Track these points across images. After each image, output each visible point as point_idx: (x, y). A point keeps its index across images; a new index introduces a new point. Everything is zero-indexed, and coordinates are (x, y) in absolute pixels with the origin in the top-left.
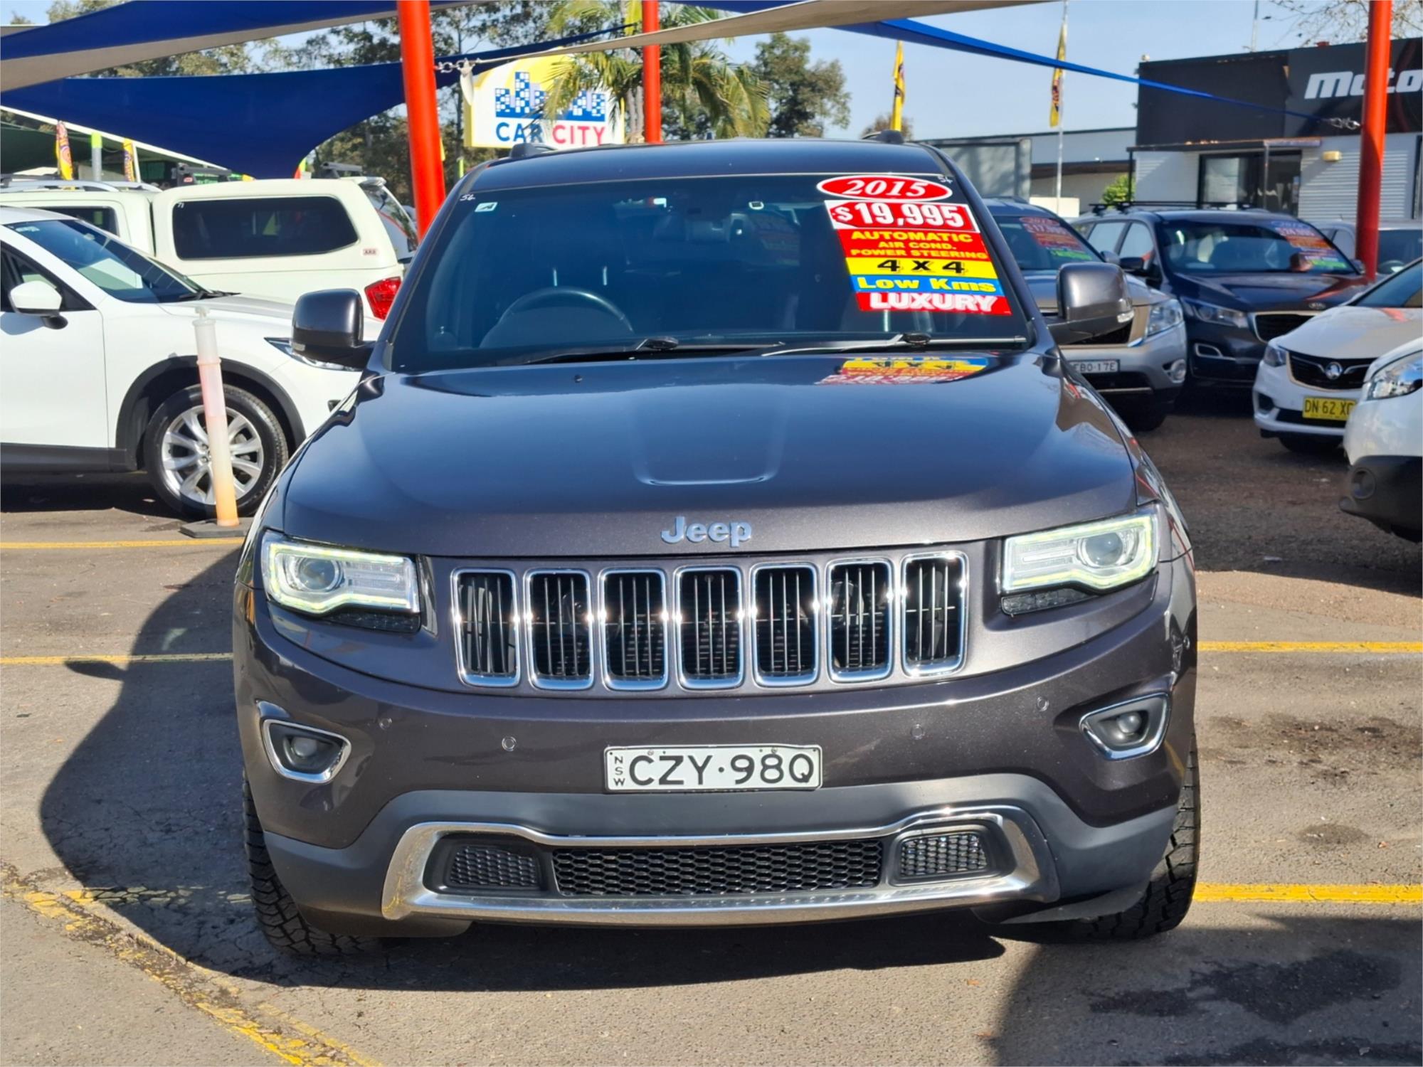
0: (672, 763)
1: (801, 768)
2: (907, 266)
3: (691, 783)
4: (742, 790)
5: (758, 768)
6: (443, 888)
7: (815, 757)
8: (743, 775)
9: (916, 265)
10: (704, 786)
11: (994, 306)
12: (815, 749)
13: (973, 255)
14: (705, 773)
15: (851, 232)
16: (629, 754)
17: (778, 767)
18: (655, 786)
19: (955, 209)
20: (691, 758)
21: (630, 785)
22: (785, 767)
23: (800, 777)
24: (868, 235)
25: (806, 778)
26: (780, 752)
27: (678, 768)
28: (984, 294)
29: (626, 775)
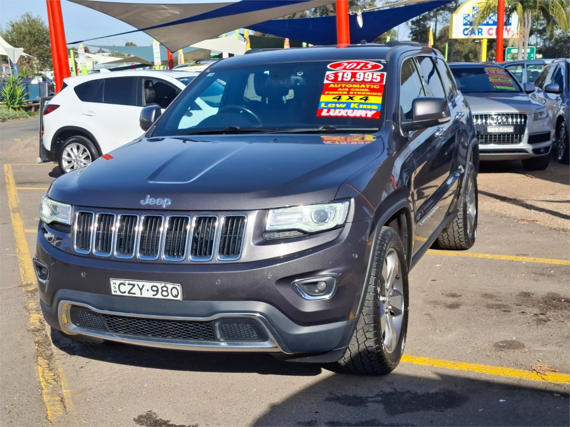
0: (132, 286)
1: (175, 292)
2: (345, 98)
3: (138, 295)
4: (155, 299)
5: (160, 291)
6: (78, 324)
7: (179, 288)
8: (155, 293)
9: (349, 98)
10: (142, 296)
11: (373, 116)
12: (179, 286)
13: (376, 94)
14: (143, 291)
15: (330, 84)
16: (118, 282)
17: (167, 291)
18: (126, 294)
19: (380, 74)
20: (138, 285)
21: (119, 293)
22: (169, 291)
23: (175, 295)
24: (336, 86)
25: (176, 296)
26: (168, 285)
27: (134, 289)
28: (371, 110)
29: (117, 289)
